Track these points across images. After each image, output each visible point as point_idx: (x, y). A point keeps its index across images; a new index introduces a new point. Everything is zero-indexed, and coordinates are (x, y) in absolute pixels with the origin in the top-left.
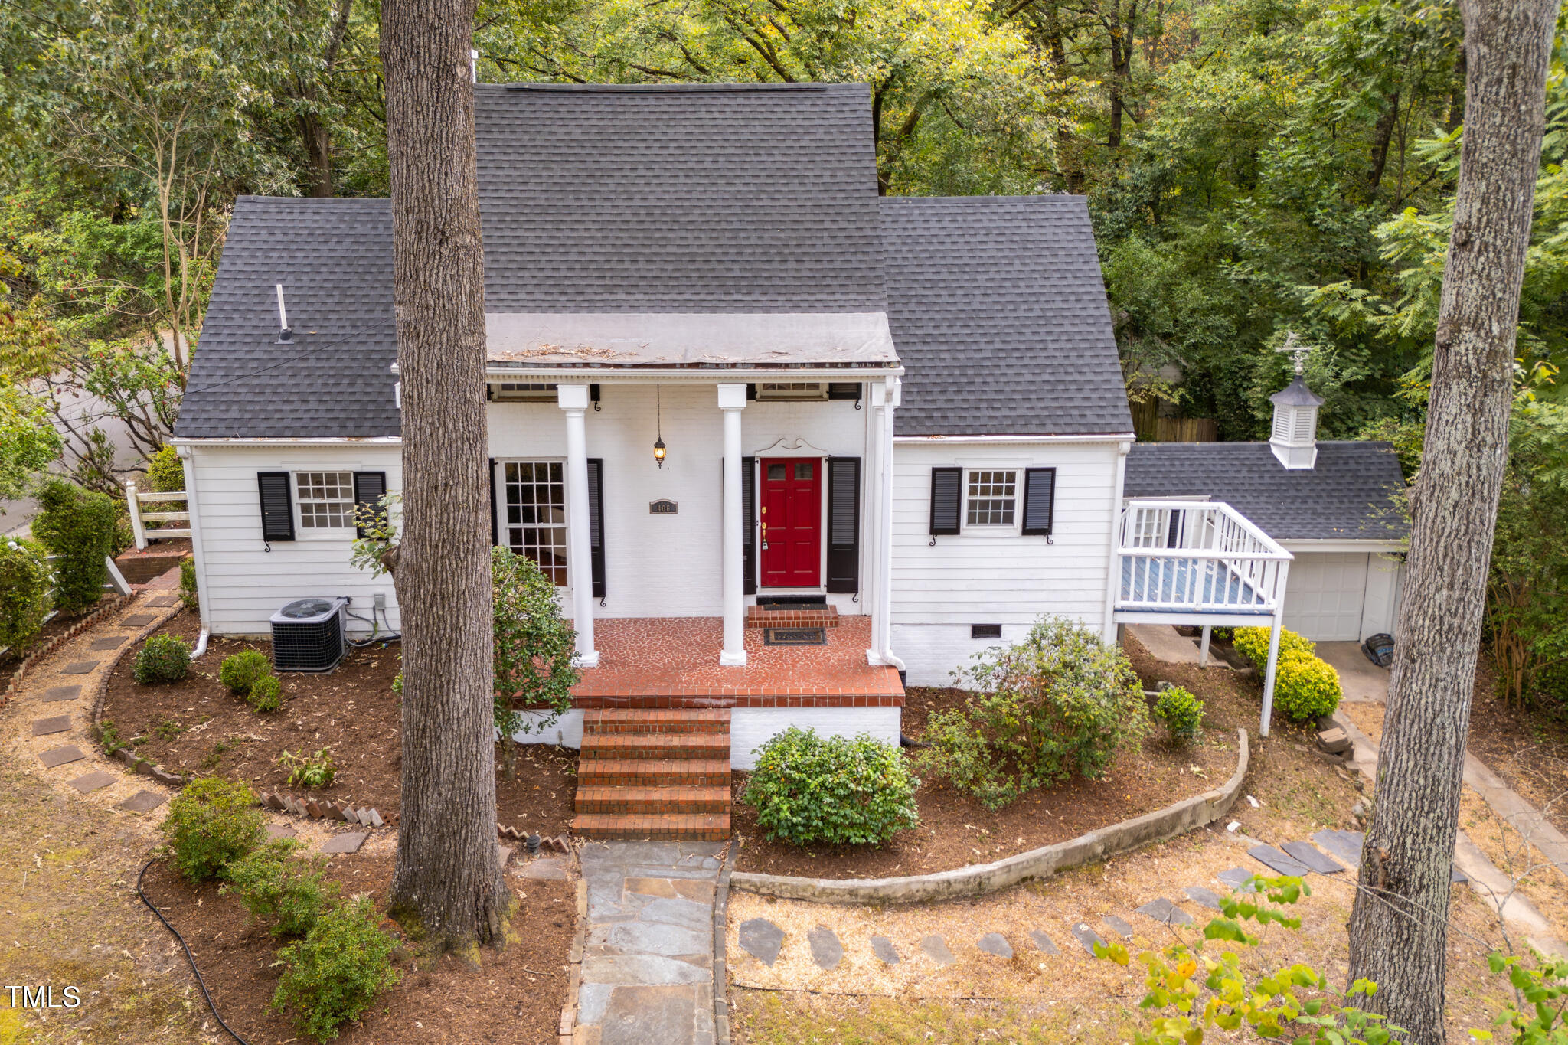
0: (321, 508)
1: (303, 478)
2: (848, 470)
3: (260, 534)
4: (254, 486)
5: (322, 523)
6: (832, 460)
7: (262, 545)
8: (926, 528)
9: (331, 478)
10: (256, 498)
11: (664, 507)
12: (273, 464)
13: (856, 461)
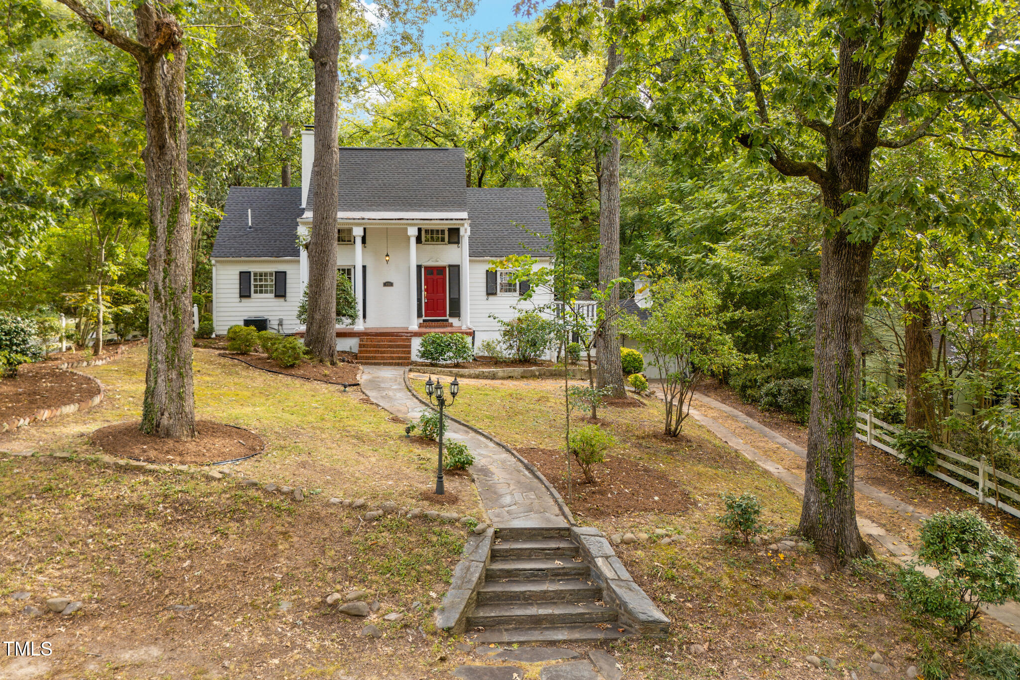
0: (261, 286)
1: (255, 274)
2: (456, 270)
3: (238, 295)
4: (238, 277)
5: (261, 292)
6: (450, 266)
7: (238, 300)
8: (485, 293)
9: (266, 274)
10: (238, 282)
11: (388, 284)
12: (245, 268)
13: (458, 266)
